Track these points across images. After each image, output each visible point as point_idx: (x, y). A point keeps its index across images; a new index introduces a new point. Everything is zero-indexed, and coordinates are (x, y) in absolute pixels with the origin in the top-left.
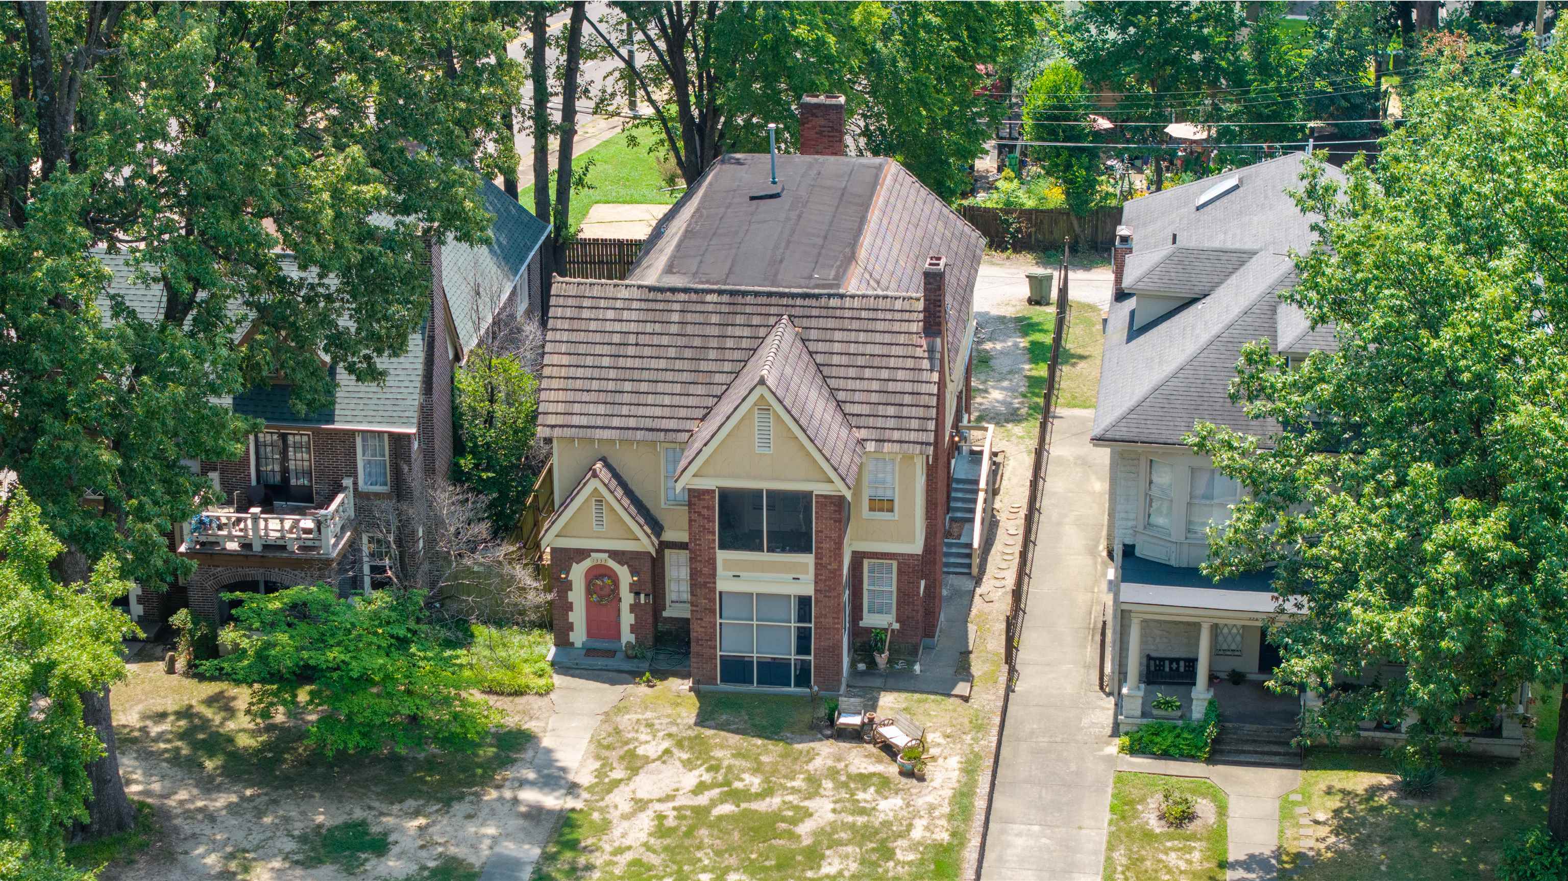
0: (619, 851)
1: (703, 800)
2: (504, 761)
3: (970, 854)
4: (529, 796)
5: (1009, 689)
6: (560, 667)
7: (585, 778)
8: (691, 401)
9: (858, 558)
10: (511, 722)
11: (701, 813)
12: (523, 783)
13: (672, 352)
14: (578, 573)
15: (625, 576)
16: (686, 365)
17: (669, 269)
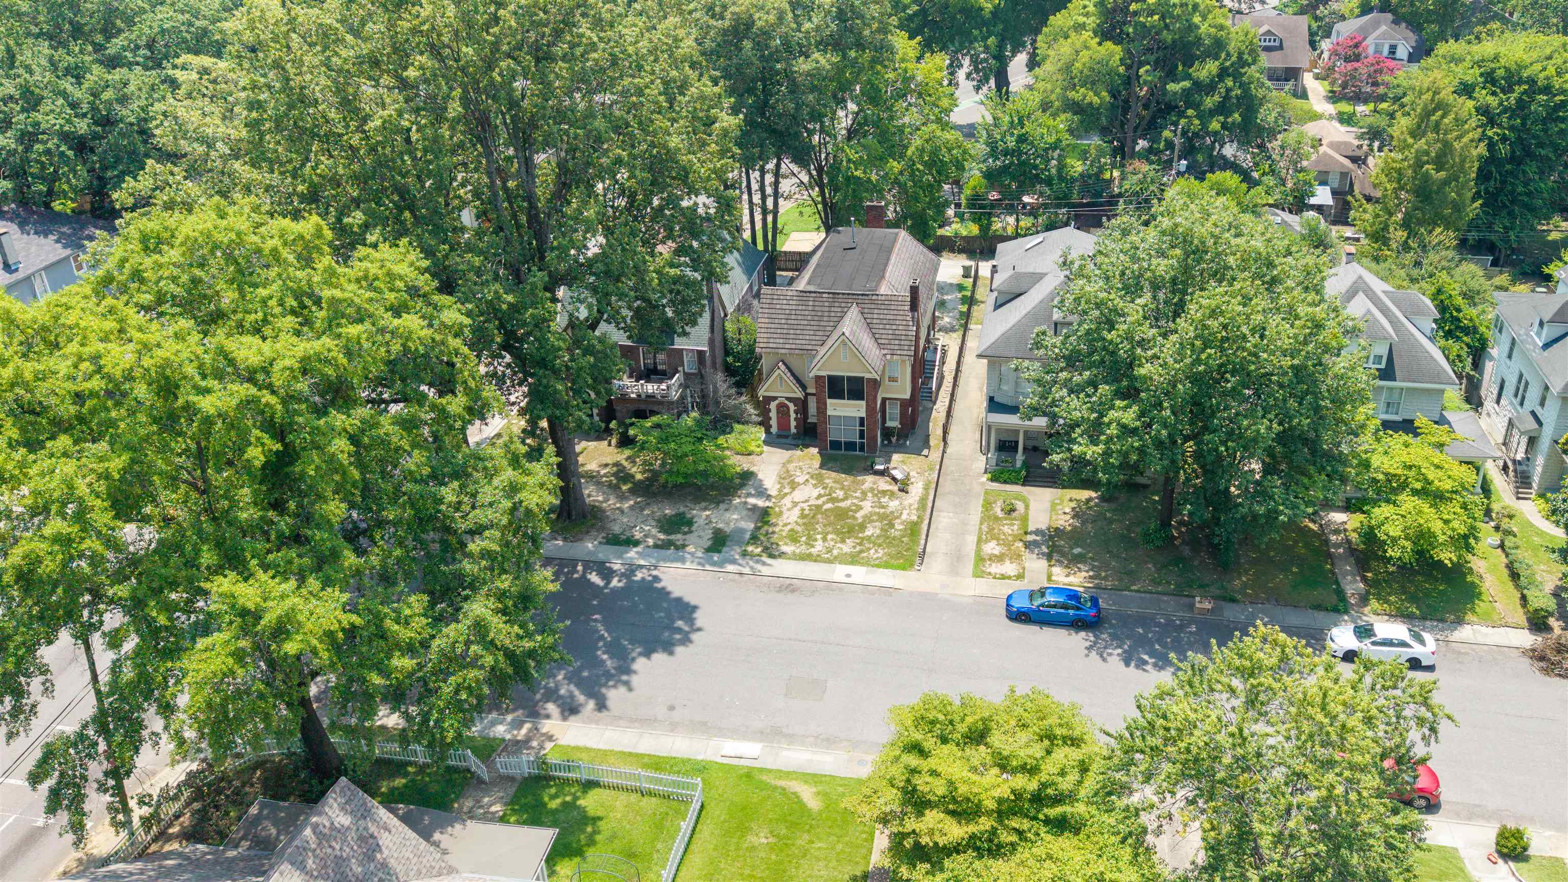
0: (786, 525)
1: (820, 502)
2: (742, 486)
3: (924, 527)
4: (752, 501)
5: (944, 452)
6: (766, 442)
7: (773, 492)
8: (818, 338)
9: (884, 400)
10: (746, 467)
11: (819, 507)
12: (749, 495)
13: (808, 318)
14: (773, 406)
15: (792, 407)
16: (816, 323)
17: (809, 283)
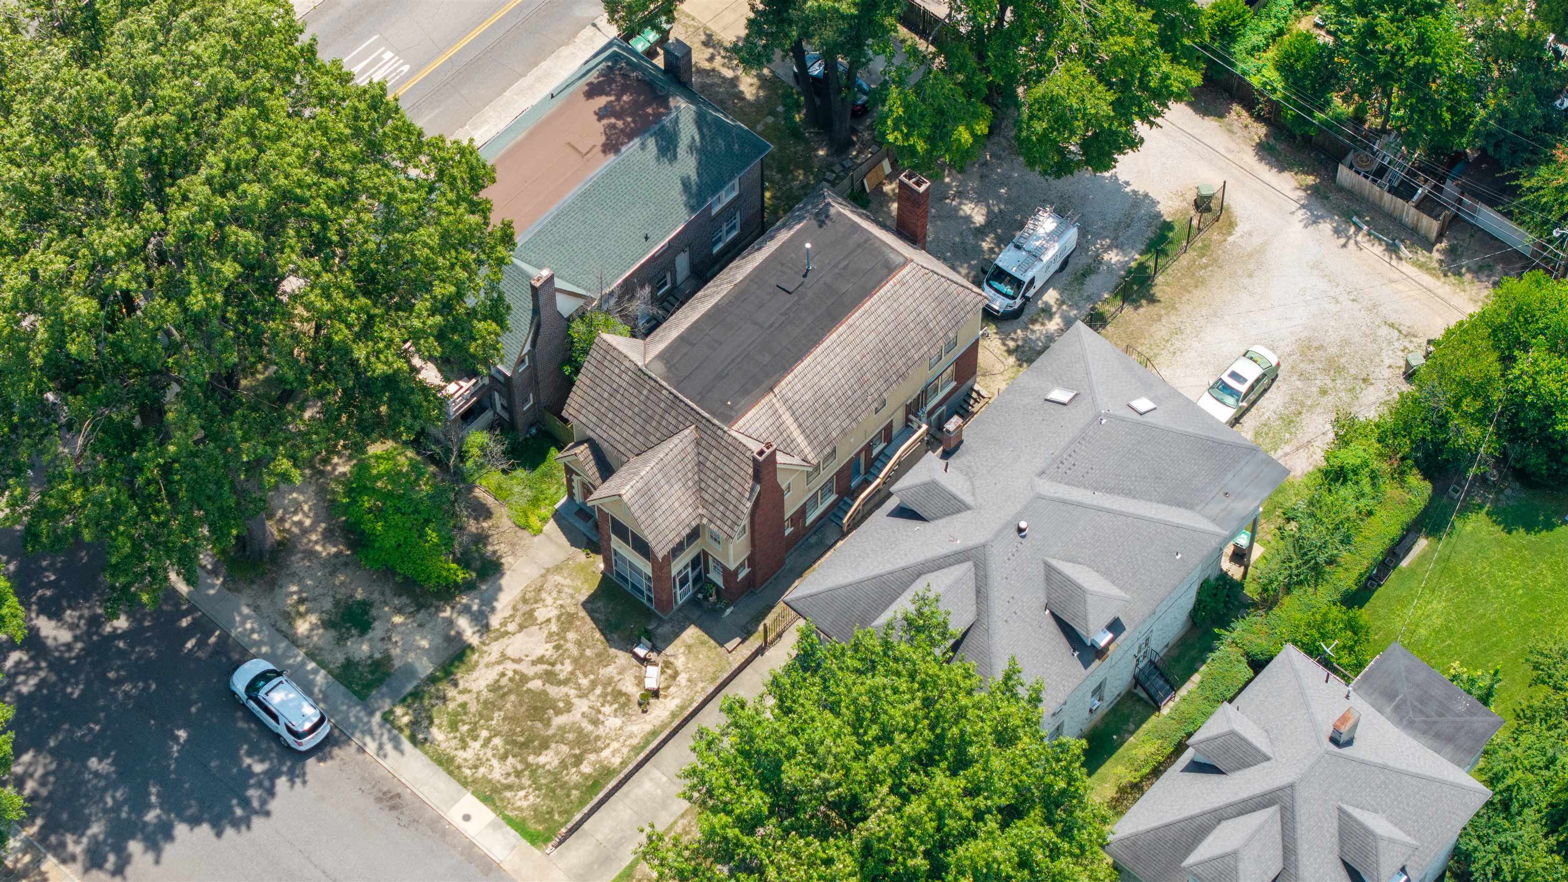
0: (465, 691)
2: (472, 587)
3: (613, 784)
4: (463, 623)
5: (760, 651)
6: (558, 517)
8: (635, 442)
9: (705, 553)
10: (503, 550)
13: (636, 410)
14: (576, 479)
16: (640, 422)
